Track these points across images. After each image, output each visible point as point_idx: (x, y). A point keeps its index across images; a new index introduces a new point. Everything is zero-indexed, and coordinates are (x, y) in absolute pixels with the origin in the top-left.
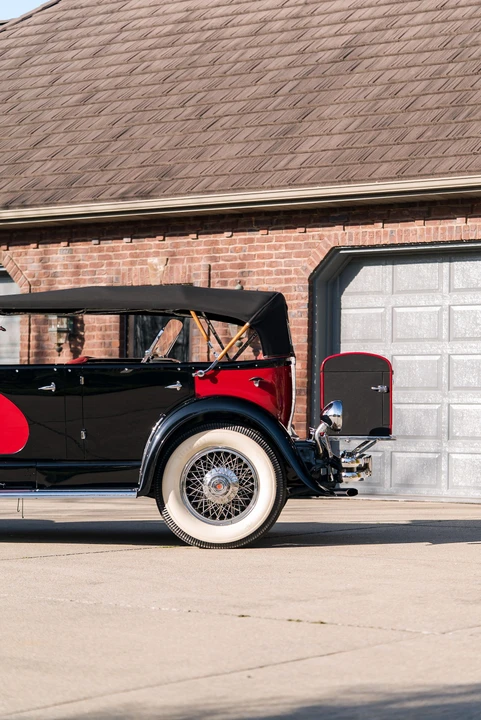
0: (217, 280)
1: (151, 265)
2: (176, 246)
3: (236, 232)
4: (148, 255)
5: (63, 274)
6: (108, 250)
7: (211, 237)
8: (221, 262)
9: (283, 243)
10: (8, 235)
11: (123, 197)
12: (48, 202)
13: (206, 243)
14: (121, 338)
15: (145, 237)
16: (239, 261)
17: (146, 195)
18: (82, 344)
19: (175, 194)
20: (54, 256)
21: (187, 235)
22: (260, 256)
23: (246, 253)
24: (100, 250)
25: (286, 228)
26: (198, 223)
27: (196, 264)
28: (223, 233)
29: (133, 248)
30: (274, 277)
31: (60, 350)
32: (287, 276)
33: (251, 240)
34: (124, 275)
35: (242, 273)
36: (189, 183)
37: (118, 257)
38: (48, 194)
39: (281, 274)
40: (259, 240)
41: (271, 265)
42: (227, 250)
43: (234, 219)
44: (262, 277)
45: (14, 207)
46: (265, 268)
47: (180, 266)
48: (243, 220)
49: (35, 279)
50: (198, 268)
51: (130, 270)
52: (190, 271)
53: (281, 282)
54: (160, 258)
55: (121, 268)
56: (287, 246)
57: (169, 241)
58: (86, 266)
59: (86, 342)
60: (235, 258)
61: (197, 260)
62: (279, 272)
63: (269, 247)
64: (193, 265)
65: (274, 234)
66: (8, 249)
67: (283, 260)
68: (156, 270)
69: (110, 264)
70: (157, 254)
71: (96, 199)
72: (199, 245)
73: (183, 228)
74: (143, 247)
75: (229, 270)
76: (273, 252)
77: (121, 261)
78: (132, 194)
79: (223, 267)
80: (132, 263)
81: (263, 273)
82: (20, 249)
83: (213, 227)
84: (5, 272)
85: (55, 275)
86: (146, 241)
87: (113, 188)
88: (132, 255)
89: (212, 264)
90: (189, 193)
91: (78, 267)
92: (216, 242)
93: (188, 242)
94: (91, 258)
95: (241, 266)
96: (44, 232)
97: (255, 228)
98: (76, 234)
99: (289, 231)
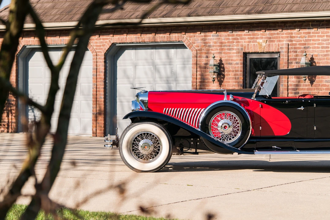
0: (292, 50)
1: (259, 43)
2: (272, 34)
3: (301, 29)
4: (257, 38)
5: (213, 46)
6: (237, 35)
7: (289, 31)
8: (294, 42)
9: (326, 35)
10: (186, 28)
12: (210, 14)
13: (286, 34)
14: (243, 76)
15: (255, 30)
16: (303, 42)
18: (224, 78)
20: (209, 37)
21: (277, 30)
22: (313, 40)
23: (307, 39)
24: (233, 35)
25: (327, 28)
26: (283, 24)
27: (282, 43)
28: (295, 29)
29: (250, 35)
30: (321, 49)
31: (214, 81)
32: (327, 49)
33: (309, 33)
34: (245, 47)
35: (305, 47)
36: (280, 7)
37: (241, 39)
38: (208, 10)
39: (324, 48)
40: (313, 33)
41: (319, 44)
42: (297, 37)
43: (301, 23)
44: (315, 50)
45: (192, 16)
46: (316, 46)
47: (274, 43)
48: (305, 24)
49: (199, 48)
50: (283, 45)
51: (248, 45)
52: (279, 46)
53: (324, 52)
54: (263, 40)
55: (244, 44)
56: (327, 36)
57: (268, 32)
58: (225, 43)
59: (226, 77)
60: (301, 41)
61: (283, 41)
62: (323, 48)
63: (318, 36)
64: (280, 43)
65: (320, 30)
66: (185, 34)
67: (325, 42)
68: (261, 45)
69: (238, 42)
70: (262, 38)
71: (234, 13)
72: (283, 34)
73: (275, 27)
74: (254, 35)
75: (298, 46)
76: (320, 38)
77: (243, 41)
79: (293, 45)
80: (250, 42)
81: (315, 48)
82: (192, 34)
83: (290, 26)
84: (184, 44)
85: (210, 46)
86: (256, 32)
87: (241, 8)
88: (249, 38)
89: (290, 43)
91: (221, 43)
92: (292, 33)
93: (278, 33)
94: (228, 39)
95: (305, 44)
96: (204, 27)
97: (311, 27)
98: (221, 28)
99: (328, 29)
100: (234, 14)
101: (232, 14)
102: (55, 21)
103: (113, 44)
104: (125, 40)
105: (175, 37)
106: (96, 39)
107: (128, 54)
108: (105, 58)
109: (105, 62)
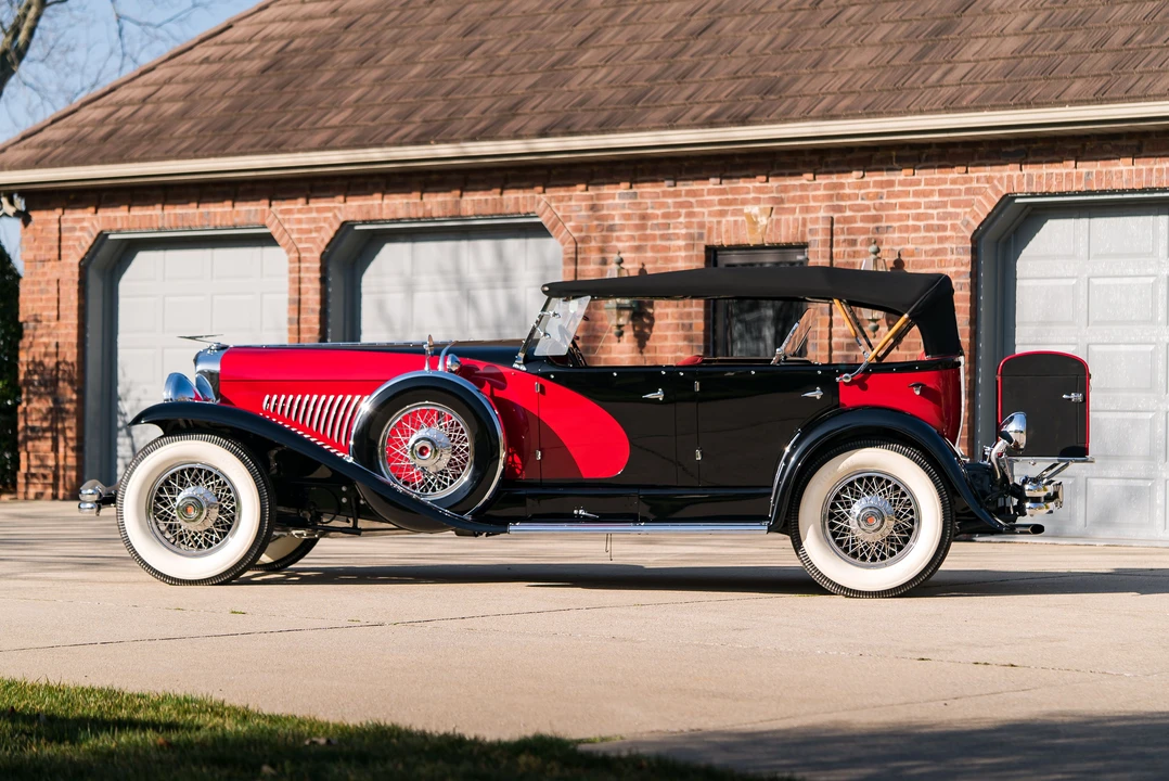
0: (842, 237)
1: (749, 216)
2: (785, 189)
3: (869, 171)
4: (745, 202)
5: (622, 228)
6: (689, 193)
7: (834, 179)
8: (848, 213)
9: (937, 188)
10: (545, 172)
11: (711, 123)
12: (604, 128)
13: (827, 187)
14: (707, 317)
15: (738, 177)
16: (873, 212)
17: (743, 120)
18: (651, 326)
19: (785, 118)
20: (610, 201)
21: (800, 174)
22: (902, 206)
23: (884, 201)
24: (677, 194)
25: (940, 167)
26: (816, 158)
27: (813, 215)
28: (851, 172)
29: (723, 192)
30: (923, 234)
31: (620, 334)
32: (941, 234)
33: (891, 183)
34: (710, 229)
35: (877, 228)
36: (803, 104)
37: (702, 204)
38: (605, 115)
39: (933, 230)
40: (902, 183)
41: (918, 217)
42: (856, 196)
43: (866, 154)
44: (905, 235)
45: (555, 135)
46: (911, 223)
47: (791, 217)
48: (879, 155)
49: (583, 234)
50: (816, 220)
51: (719, 223)
52: (804, 224)
53: (932, 242)
54: (762, 206)
55: (707, 219)
56: (941, 193)
57: (774, 183)
58: (656, 217)
59: (657, 322)
60: (867, 208)
61: (816, 209)
62: (929, 228)
63: (916, 194)
64: (808, 216)
65: (923, 175)
66: (544, 192)
67: (935, 212)
68: (756, 223)
69: (690, 215)
70: (757, 201)
71: (671, 123)
72: (817, 188)
73: (794, 165)
74: (734, 191)
75: (859, 225)
76: (922, 200)
77: (705, 210)
78: (723, 119)
79: (847, 220)
80: (722, 213)
81: (906, 229)
82: (561, 192)
83: (836, 164)
84: (540, 224)
85: (611, 228)
86: (742, 183)
87: (696, 110)
88: (721, 202)
89: (836, 216)
90: (804, 117)
91: (644, 217)
92: (842, 186)
93: (802, 186)
94: (663, 205)
95: (876, 219)
96: (596, 169)
97: (896, 166)
98: (643, 173)
99: (943, 170)
100: (672, 127)
101: (666, 128)
102: (180, 156)
103: (346, 226)
104: (377, 211)
105: (517, 201)
106: (300, 211)
107: (392, 257)
108: (324, 269)
109: (323, 280)
